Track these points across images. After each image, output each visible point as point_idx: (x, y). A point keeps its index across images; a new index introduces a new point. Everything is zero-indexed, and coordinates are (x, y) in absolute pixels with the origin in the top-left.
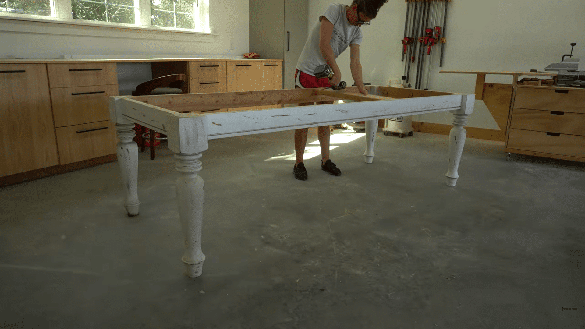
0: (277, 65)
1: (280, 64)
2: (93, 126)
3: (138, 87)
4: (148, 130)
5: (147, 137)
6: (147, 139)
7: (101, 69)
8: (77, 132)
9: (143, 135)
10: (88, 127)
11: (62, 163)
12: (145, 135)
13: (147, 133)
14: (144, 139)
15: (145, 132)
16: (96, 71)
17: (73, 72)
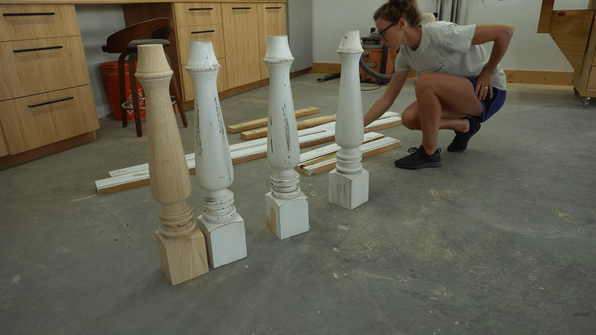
0: (280, 8)
1: (283, 6)
2: (53, 97)
3: (110, 39)
4: (128, 99)
5: (128, 107)
6: (130, 109)
7: (53, 14)
8: (29, 106)
9: (123, 105)
10: (45, 98)
11: (14, 152)
12: (126, 105)
13: (127, 102)
14: (125, 110)
15: (126, 101)
16: (45, 17)
17: (9, 18)
